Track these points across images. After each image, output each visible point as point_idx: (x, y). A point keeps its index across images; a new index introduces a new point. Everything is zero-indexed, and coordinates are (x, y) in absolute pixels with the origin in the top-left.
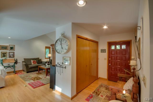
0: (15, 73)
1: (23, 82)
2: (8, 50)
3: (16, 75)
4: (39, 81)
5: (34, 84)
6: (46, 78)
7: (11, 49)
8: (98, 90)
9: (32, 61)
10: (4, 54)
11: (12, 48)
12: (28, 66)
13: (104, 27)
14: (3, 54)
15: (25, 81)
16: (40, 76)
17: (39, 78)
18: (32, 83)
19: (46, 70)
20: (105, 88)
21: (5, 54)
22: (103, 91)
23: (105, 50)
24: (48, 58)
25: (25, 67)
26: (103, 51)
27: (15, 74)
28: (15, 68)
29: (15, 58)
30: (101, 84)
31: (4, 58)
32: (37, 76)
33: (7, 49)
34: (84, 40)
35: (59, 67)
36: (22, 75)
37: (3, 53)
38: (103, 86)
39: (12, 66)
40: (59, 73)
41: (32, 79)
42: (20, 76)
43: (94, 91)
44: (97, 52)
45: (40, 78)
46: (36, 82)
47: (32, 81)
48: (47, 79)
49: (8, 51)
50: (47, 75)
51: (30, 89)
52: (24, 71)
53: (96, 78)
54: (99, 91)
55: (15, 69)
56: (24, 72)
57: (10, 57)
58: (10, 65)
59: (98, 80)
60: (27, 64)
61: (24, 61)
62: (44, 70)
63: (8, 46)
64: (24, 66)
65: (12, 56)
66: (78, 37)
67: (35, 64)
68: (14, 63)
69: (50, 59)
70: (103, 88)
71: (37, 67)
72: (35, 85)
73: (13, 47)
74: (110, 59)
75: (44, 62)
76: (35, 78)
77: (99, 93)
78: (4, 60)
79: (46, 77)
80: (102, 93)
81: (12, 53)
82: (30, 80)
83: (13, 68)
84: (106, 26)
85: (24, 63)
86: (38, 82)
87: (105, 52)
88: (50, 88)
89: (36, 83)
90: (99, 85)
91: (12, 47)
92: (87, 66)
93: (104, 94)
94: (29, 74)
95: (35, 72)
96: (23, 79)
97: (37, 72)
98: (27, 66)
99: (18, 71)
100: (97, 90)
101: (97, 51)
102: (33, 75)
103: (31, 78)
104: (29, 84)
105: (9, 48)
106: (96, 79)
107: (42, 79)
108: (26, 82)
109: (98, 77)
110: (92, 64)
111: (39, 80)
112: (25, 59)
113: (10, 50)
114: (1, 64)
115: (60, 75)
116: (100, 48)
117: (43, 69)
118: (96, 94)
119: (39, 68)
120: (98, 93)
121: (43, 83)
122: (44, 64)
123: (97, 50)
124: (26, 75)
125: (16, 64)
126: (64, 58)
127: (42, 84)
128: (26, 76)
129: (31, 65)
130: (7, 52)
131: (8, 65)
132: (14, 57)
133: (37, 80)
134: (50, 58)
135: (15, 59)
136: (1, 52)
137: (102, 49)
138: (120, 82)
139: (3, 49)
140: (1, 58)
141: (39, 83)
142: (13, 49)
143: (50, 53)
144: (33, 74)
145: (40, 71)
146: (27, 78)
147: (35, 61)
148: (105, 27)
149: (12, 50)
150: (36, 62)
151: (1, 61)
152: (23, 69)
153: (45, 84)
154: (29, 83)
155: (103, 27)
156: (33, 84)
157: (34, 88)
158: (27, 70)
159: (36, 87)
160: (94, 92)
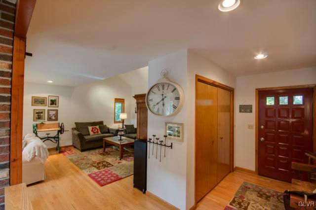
0: (58, 151)
1: (77, 171)
2: (46, 106)
3: (61, 155)
4: (109, 171)
5: (100, 177)
6: (120, 164)
7: (51, 104)
8: (241, 197)
9: (90, 128)
10: (39, 113)
11: (53, 102)
12: (83, 138)
13: (257, 57)
14: (37, 113)
15: (81, 169)
16: (109, 160)
17: (107, 163)
18: (95, 173)
19: (120, 147)
20: (257, 193)
21: (42, 114)
22: (253, 200)
23: (251, 106)
24: (119, 122)
25: (79, 140)
26: (245, 109)
27: (60, 153)
28: (60, 141)
29: (60, 121)
30: (244, 182)
31: (39, 122)
32: (103, 159)
33: (44, 104)
34: (209, 86)
35: (157, 143)
36: (73, 155)
37: (38, 111)
38: (249, 188)
39: (54, 138)
40: (157, 158)
41: (94, 166)
42: (69, 158)
43: (232, 200)
44: (230, 112)
45: (110, 164)
46: (103, 172)
47: (96, 170)
48: (123, 166)
49: (46, 108)
50: (122, 158)
51: (95, 188)
52: (75, 147)
53: (230, 168)
54: (245, 200)
55: (58, 143)
56: (75, 149)
57: (50, 119)
58: (49, 136)
59: (235, 172)
60: (81, 134)
61: (75, 128)
62: (114, 147)
63: (46, 98)
64: (76, 138)
65: (53, 118)
66: (200, 80)
67: (96, 133)
68: (58, 132)
69: (125, 124)
70: (252, 192)
71: (101, 140)
72: (103, 179)
73: (55, 100)
74: (262, 127)
75: (113, 130)
76: (99, 163)
77: (246, 205)
78: (38, 126)
79: (120, 161)
80: (253, 205)
81: (54, 112)
82: (90, 167)
83: (55, 141)
84: (262, 53)
85: (76, 132)
86: (106, 172)
87: (251, 111)
88: (135, 187)
89: (103, 175)
90: (240, 185)
91: (53, 99)
92: (213, 142)
93: (258, 207)
94: (86, 155)
95: (97, 151)
96: (76, 165)
97: (101, 150)
98: (81, 137)
99: (63, 147)
100: (238, 197)
101: (230, 109)
102: (94, 156)
103: (90, 162)
104: (89, 175)
105: (48, 102)
106: (230, 172)
107: (113, 166)
108: (83, 170)
109: (235, 166)
110: (222, 138)
111: (108, 168)
112: (76, 124)
113: (50, 106)
114: (34, 132)
115: (160, 161)
116: (238, 102)
117: (114, 145)
118: (238, 206)
119: (105, 142)
120: (242, 204)
121: (117, 176)
122: (113, 133)
123: (230, 106)
124: (81, 156)
125: (61, 133)
126: (169, 125)
127: (115, 177)
128: (81, 159)
129: (89, 135)
130: (44, 110)
131: (46, 136)
132: (56, 119)
133: (104, 168)
134: (123, 121)
135: (59, 124)
136: (34, 110)
137: (241, 104)
138: (299, 183)
139: (38, 103)
140: (34, 121)
141: (110, 174)
142: (56, 104)
143: (123, 111)
144: (94, 154)
145: (107, 150)
146: (84, 162)
147: (96, 128)
148: (260, 56)
149: (54, 105)
150: (98, 129)
151: (34, 128)
152: (73, 144)
153: (122, 178)
154: (89, 173)
155: (255, 56)
156: (98, 176)
157: (102, 185)
158: (82, 145)
159: (105, 183)
160: (234, 201)
